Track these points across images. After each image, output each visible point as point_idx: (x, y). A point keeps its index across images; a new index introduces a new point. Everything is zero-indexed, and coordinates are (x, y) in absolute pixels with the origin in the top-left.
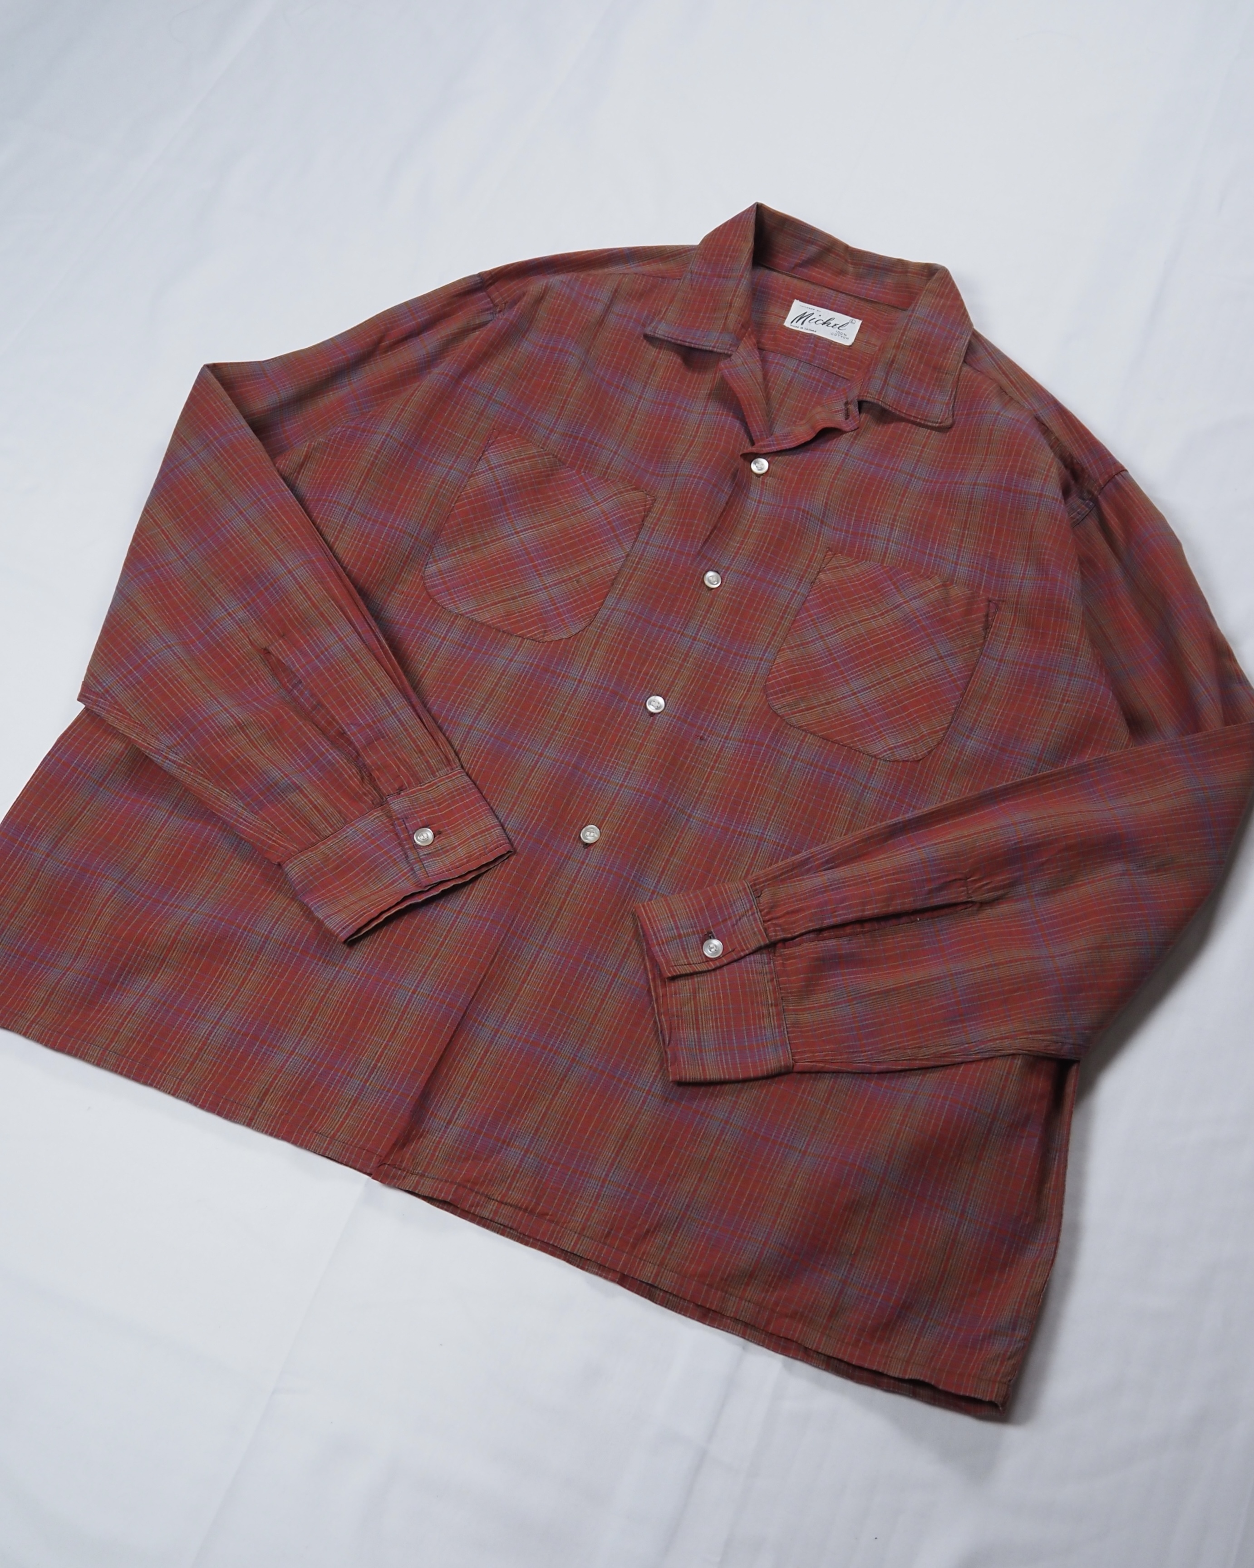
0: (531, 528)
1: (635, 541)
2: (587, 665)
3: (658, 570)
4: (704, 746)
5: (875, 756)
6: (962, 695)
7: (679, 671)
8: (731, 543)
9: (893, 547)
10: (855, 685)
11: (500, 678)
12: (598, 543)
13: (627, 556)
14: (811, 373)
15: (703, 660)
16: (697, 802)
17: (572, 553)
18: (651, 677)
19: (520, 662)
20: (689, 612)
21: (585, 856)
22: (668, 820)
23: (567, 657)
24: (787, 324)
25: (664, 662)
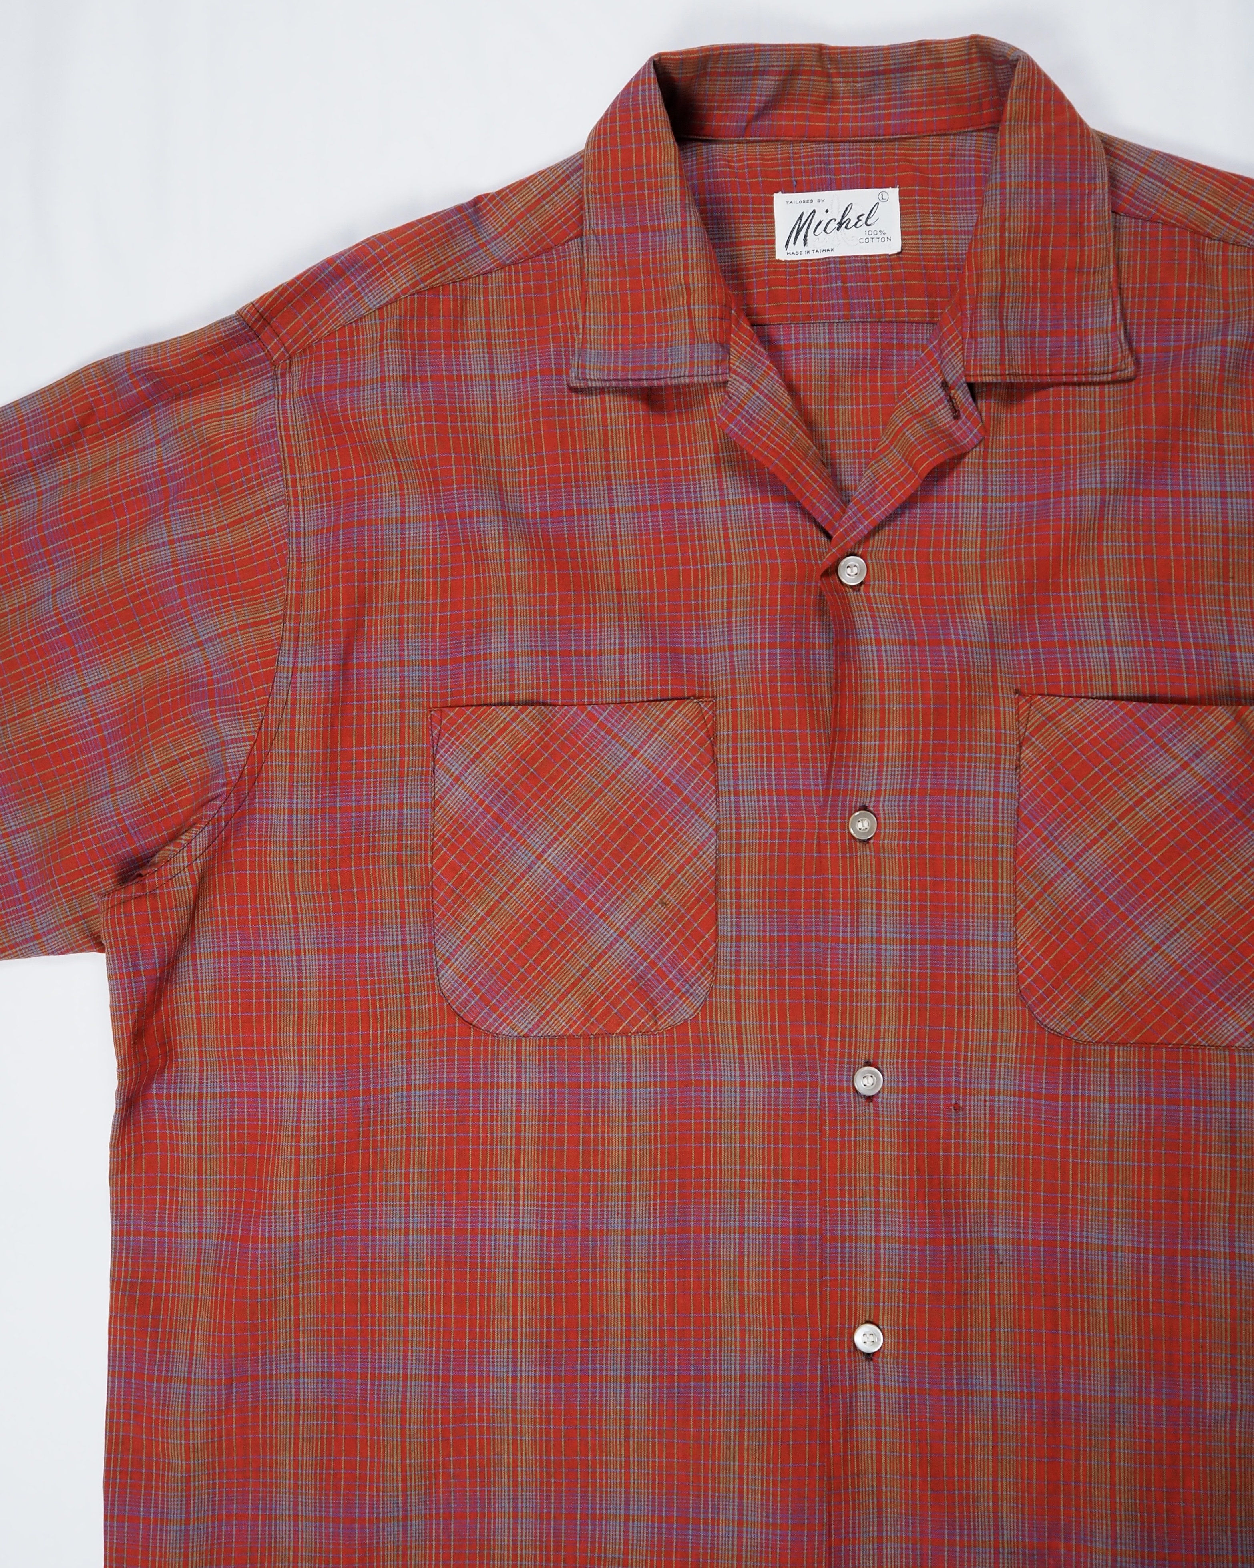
0: (556, 839)
1: (718, 796)
2: (741, 1051)
3: (773, 838)
4: (965, 1118)
5: (1228, 1047)
7: (878, 1009)
8: (865, 743)
9: (1121, 653)
10: (1154, 931)
11: (629, 1128)
12: (664, 824)
13: (717, 830)
14: (858, 337)
15: (906, 973)
16: (991, 1214)
17: (634, 856)
18: (843, 1036)
19: (644, 1085)
20: (852, 899)
21: (877, 1374)
22: (966, 1269)
23: (706, 1049)
24: (781, 254)
25: (851, 1001)
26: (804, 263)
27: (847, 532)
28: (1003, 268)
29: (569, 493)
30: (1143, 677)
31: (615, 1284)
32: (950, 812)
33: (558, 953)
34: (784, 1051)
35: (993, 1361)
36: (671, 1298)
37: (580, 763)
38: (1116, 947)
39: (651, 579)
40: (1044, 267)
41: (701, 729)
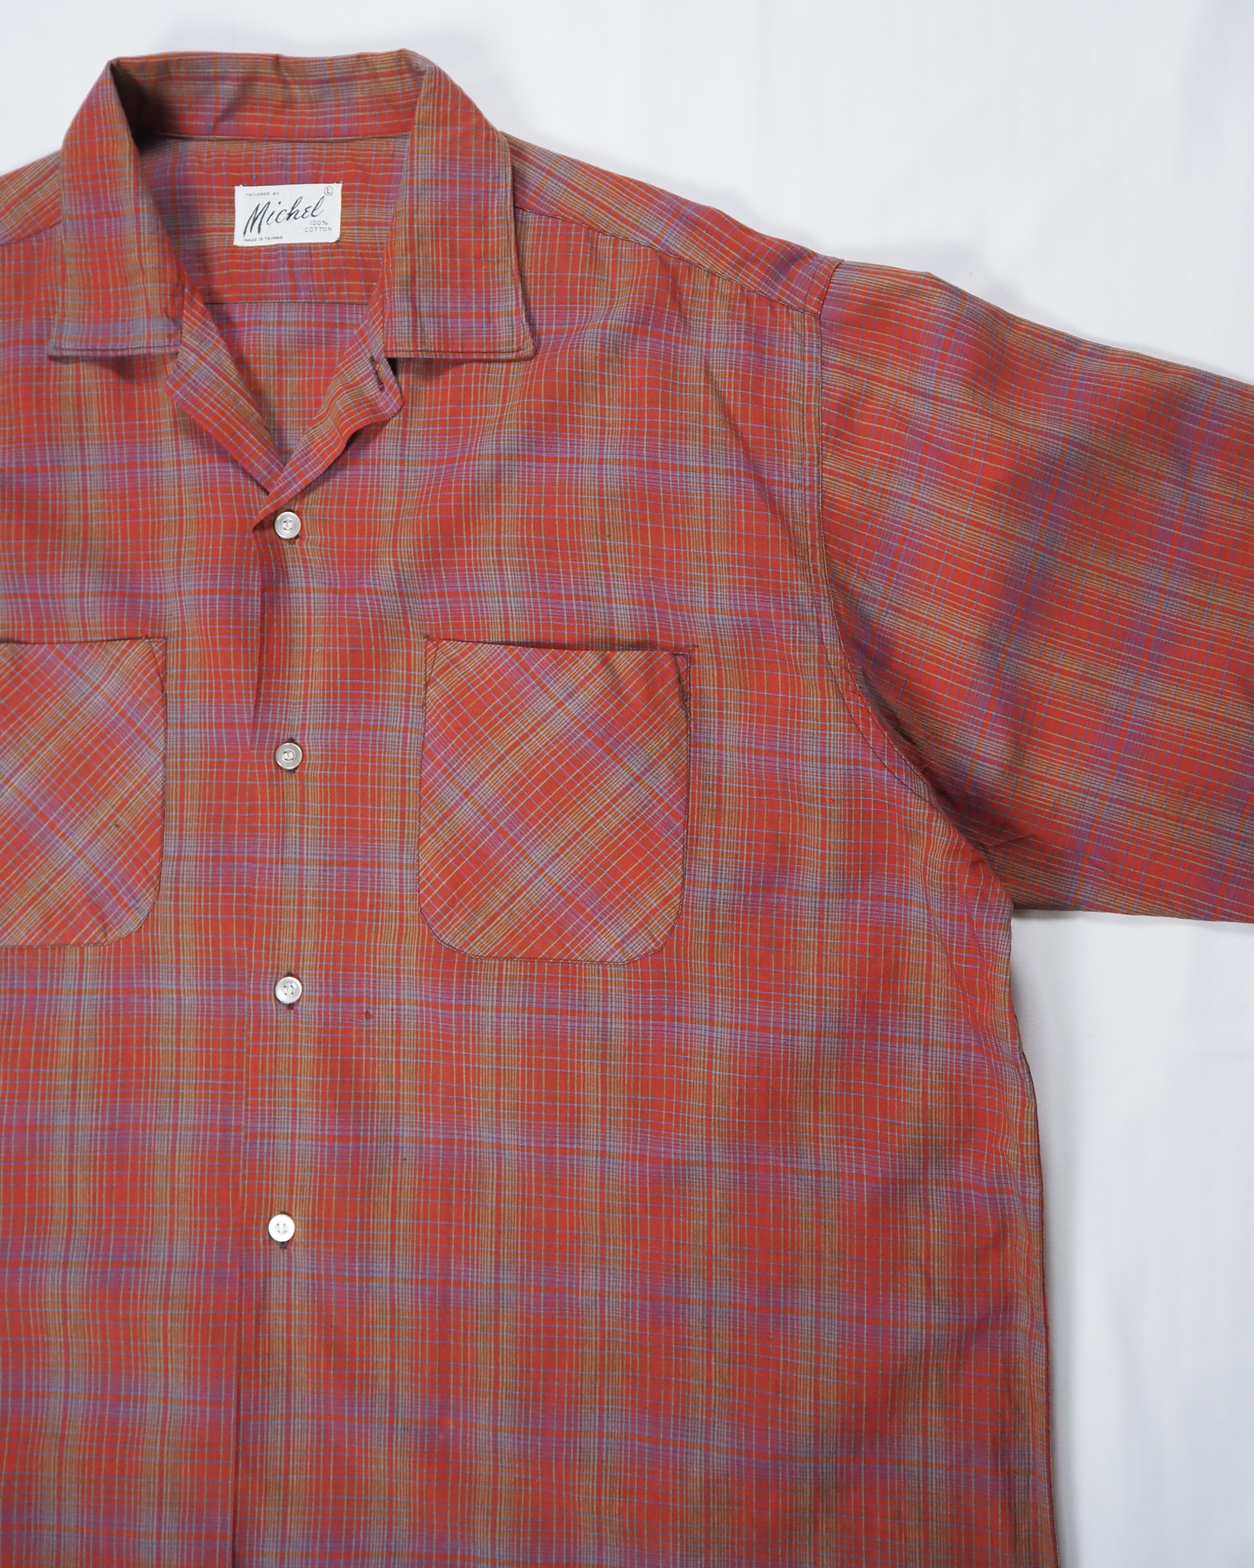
0: (22, 765)
1: (166, 729)
2: (178, 961)
3: (212, 767)
4: (374, 1026)
5: (602, 962)
6: (685, 824)
8: (292, 682)
9: (513, 603)
10: (538, 856)
11: (77, 1031)
12: (119, 753)
13: (164, 759)
14: (303, 316)
15: (325, 892)
16: (397, 1114)
17: (91, 782)
18: (267, 948)
19: (92, 992)
20: (278, 822)
21: (289, 1261)
22: (371, 1165)
23: (148, 959)
24: (239, 241)
25: (275, 917)
26: (258, 249)
27: (282, 490)
28: (413, 254)
29: (43, 450)
30: (531, 624)
31: (59, 1177)
32: (365, 745)
33: (22, 869)
34: (216, 962)
35: (393, 1249)
36: (110, 1189)
37: (47, 697)
38: (506, 870)
39: (116, 529)
40: (453, 255)
41: (152, 666)
